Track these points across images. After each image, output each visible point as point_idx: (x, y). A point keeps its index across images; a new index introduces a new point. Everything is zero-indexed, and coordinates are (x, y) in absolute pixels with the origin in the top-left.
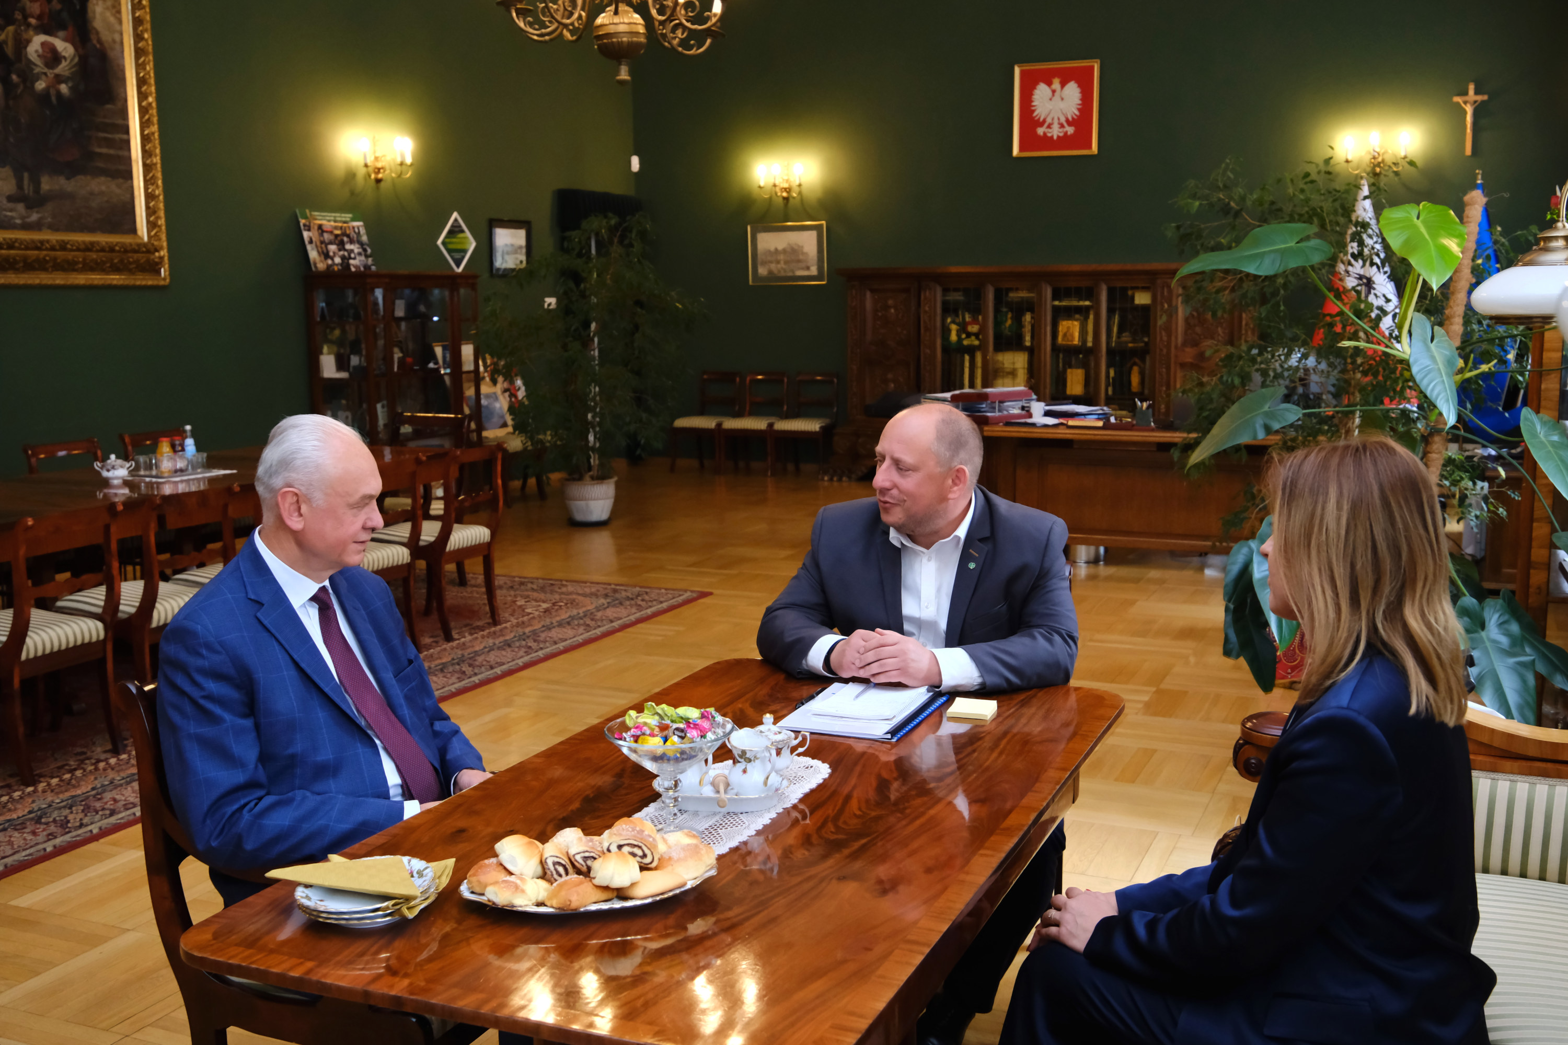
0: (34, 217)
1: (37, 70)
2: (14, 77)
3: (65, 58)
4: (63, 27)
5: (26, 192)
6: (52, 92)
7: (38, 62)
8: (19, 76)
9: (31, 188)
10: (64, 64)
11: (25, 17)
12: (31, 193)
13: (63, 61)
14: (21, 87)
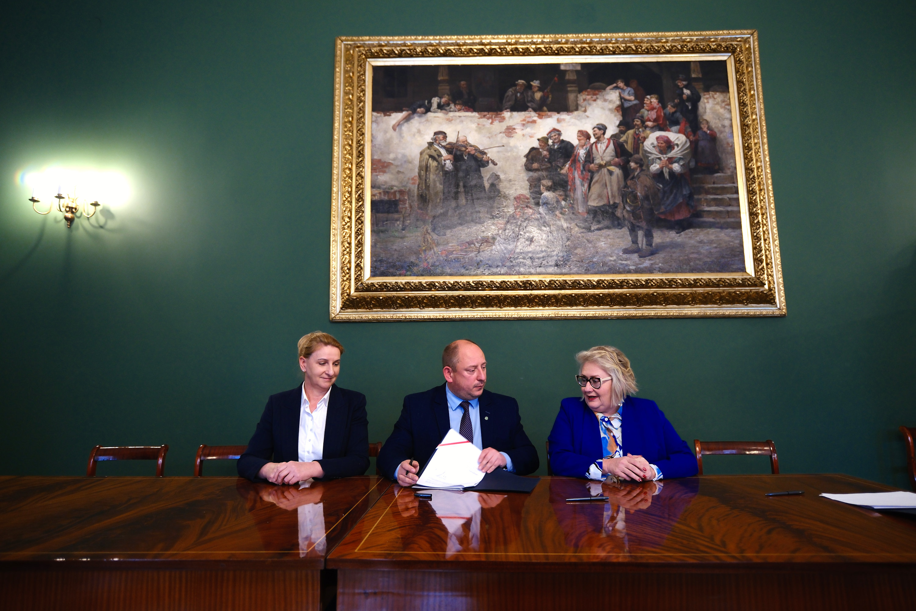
0: (647, 263)
1: (653, 157)
2: (632, 165)
3: (677, 145)
4: (675, 122)
5: (640, 245)
6: (666, 171)
7: (654, 151)
8: (636, 163)
9: (644, 242)
10: (676, 149)
11: (643, 122)
12: (644, 246)
13: (676, 147)
14: (638, 170)
